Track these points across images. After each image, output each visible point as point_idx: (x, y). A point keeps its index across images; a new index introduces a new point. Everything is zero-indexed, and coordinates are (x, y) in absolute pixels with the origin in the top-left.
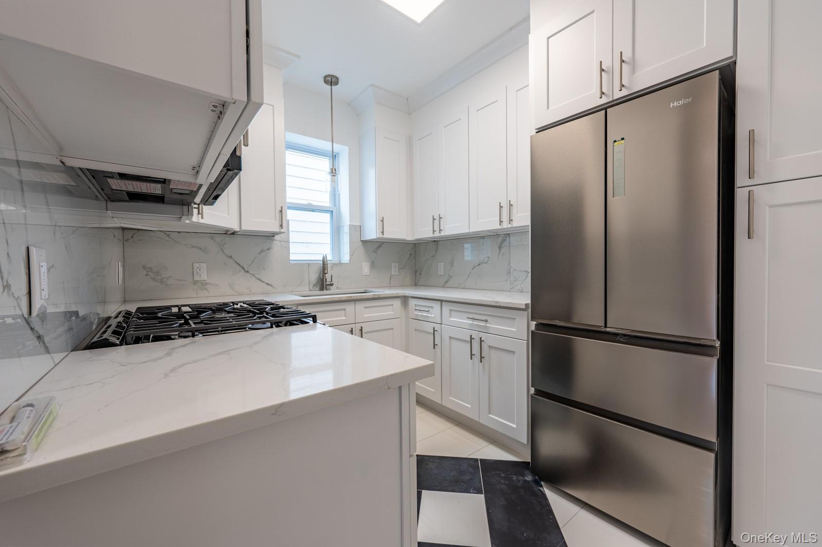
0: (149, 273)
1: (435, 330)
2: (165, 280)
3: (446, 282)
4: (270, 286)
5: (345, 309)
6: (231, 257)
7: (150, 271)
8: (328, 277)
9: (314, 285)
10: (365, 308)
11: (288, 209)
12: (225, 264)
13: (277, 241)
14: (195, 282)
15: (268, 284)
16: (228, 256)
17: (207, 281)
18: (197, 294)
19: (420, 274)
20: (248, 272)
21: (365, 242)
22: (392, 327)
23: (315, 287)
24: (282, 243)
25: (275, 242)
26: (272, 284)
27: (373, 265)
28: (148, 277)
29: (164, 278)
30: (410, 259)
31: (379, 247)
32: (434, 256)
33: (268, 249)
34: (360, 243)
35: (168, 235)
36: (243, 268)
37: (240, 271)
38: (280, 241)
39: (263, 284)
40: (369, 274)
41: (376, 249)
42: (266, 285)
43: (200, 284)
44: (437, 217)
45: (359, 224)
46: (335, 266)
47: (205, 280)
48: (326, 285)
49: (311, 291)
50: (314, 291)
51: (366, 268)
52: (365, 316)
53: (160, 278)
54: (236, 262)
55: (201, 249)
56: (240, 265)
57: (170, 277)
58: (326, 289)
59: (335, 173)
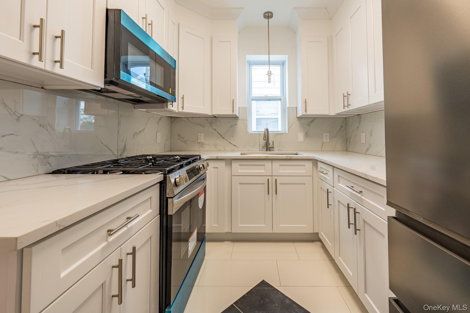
0: (180, 138)
1: (329, 191)
2: (186, 141)
3: (368, 150)
4: (236, 147)
5: (264, 165)
6: (215, 130)
7: (180, 137)
8: (271, 142)
9: (263, 147)
10: (280, 165)
11: (252, 100)
12: (213, 133)
13: (240, 120)
14: (199, 143)
15: (234, 145)
16: (214, 129)
17: (204, 143)
18: (199, 149)
19: (349, 142)
20: (224, 138)
21: (299, 118)
22: (305, 183)
23: (263, 148)
24: (243, 121)
25: (239, 121)
26: (237, 145)
27: (307, 135)
28: (180, 140)
29: (186, 140)
30: (342, 130)
31: (312, 121)
32: (358, 127)
33: (235, 125)
34: (296, 119)
35: (188, 119)
36: (221, 136)
37: (220, 137)
38: (242, 120)
39: (232, 145)
40: (303, 141)
41: (309, 123)
42: (234, 146)
43: (201, 144)
44: (346, 95)
45: (296, 106)
46: (277, 135)
47: (203, 142)
48: (269, 147)
49: (260, 151)
50: (262, 151)
51: (301, 137)
52: (280, 171)
53: (184, 140)
54: (218, 132)
55: (201, 126)
56: (220, 134)
57: (188, 140)
58: (269, 150)
59: (270, 74)
